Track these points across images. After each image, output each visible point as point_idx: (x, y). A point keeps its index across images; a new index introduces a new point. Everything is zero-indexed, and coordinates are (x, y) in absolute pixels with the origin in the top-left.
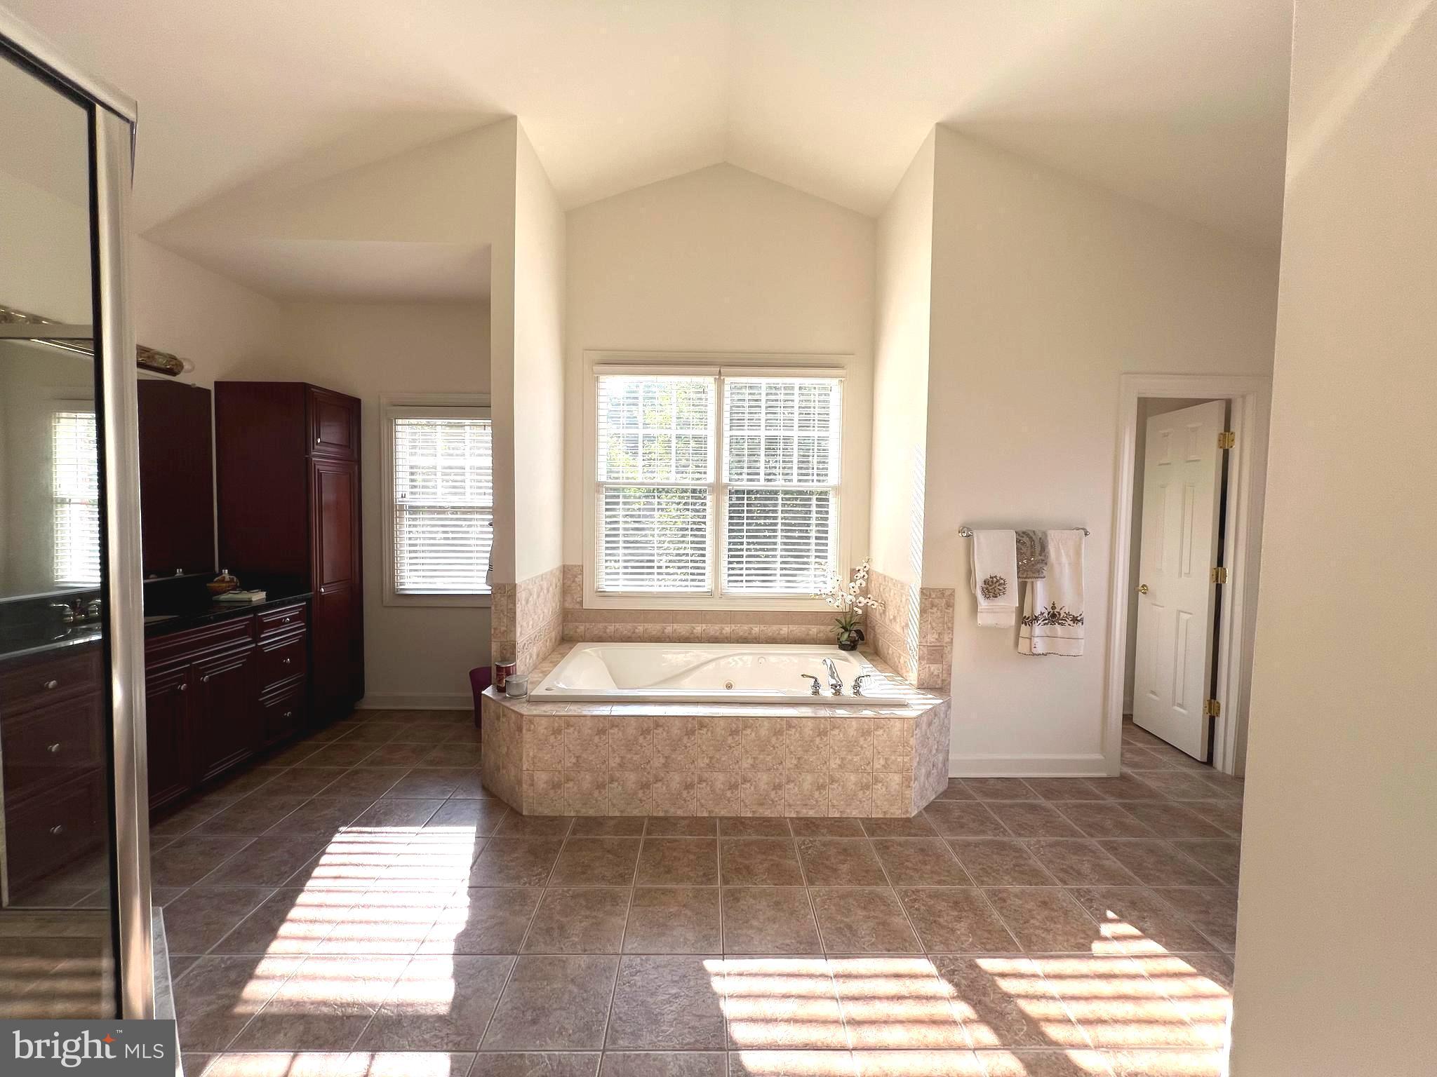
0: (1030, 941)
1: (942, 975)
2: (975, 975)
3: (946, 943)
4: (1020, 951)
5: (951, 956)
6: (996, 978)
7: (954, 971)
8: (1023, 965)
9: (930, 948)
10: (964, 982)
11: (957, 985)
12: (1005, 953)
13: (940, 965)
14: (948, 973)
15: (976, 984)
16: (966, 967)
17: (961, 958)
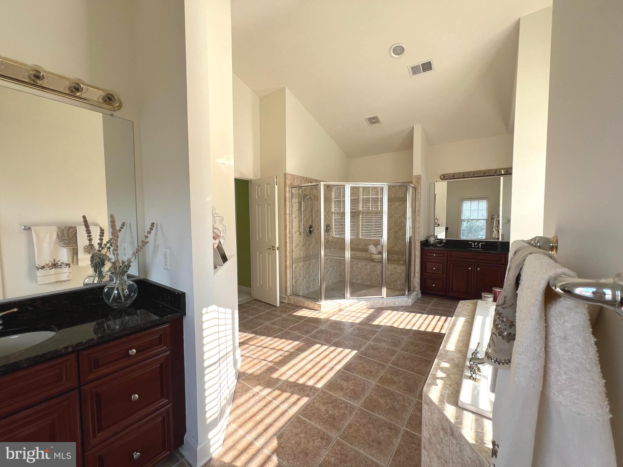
0: (299, 422)
1: (313, 386)
2: (305, 393)
3: (321, 397)
4: (299, 414)
5: (316, 394)
6: (299, 397)
7: (311, 390)
8: (295, 409)
9: (323, 392)
10: (306, 389)
11: (307, 386)
12: (303, 409)
13: (316, 389)
14: (312, 388)
15: (303, 391)
16: (309, 394)
17: (313, 396)
